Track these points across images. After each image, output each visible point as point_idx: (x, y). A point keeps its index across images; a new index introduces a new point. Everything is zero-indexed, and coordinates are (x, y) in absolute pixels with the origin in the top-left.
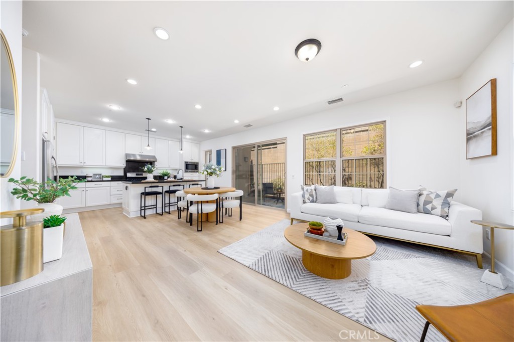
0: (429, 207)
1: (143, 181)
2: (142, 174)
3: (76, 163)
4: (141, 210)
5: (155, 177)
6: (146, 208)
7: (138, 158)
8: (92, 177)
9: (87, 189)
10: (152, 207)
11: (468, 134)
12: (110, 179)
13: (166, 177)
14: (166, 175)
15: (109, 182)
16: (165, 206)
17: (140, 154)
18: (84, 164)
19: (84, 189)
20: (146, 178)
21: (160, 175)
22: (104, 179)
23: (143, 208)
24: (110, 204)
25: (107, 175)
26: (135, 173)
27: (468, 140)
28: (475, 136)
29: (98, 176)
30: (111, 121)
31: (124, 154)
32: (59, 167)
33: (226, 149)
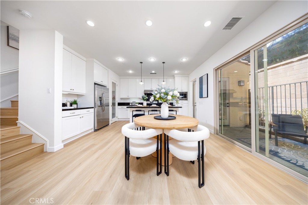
8: (132, 103)
12: (138, 104)
17: (151, 89)
25: (137, 102)
29: (134, 103)
30: (133, 72)
31: (144, 91)
32: (122, 99)
33: (207, 74)
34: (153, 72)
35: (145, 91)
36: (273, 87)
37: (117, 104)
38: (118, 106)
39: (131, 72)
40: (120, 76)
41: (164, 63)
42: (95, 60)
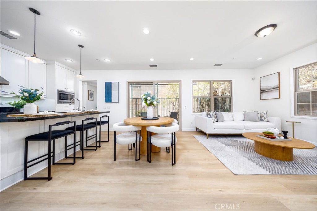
0: (263, 118)
11: (261, 91)
27: (261, 93)
28: (266, 91)
33: (119, 82)
41: (81, 46)
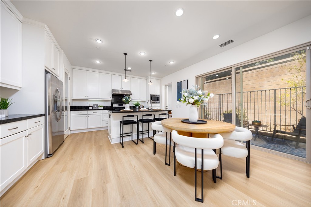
1: (122, 110)
2: (122, 105)
3: (83, 97)
4: (120, 137)
5: (130, 107)
6: (124, 135)
7: (120, 93)
8: (92, 107)
9: (88, 115)
10: (129, 134)
12: (102, 108)
13: (137, 107)
14: (137, 105)
15: (101, 111)
16: (139, 134)
17: (121, 89)
18: (88, 97)
19: (86, 115)
20: (124, 108)
21: (133, 105)
22: (100, 108)
23: (122, 136)
24: (102, 127)
25: (101, 105)
26: (118, 104)
29: (96, 106)
30: (102, 63)
31: (111, 90)
32: (73, 100)
33: (187, 80)
34: (129, 68)
35: (113, 90)
36: (220, 95)
37: (69, 108)
38: (71, 110)
39: (98, 62)
40: (72, 65)
41: (151, 61)
42: (46, 26)
